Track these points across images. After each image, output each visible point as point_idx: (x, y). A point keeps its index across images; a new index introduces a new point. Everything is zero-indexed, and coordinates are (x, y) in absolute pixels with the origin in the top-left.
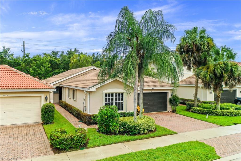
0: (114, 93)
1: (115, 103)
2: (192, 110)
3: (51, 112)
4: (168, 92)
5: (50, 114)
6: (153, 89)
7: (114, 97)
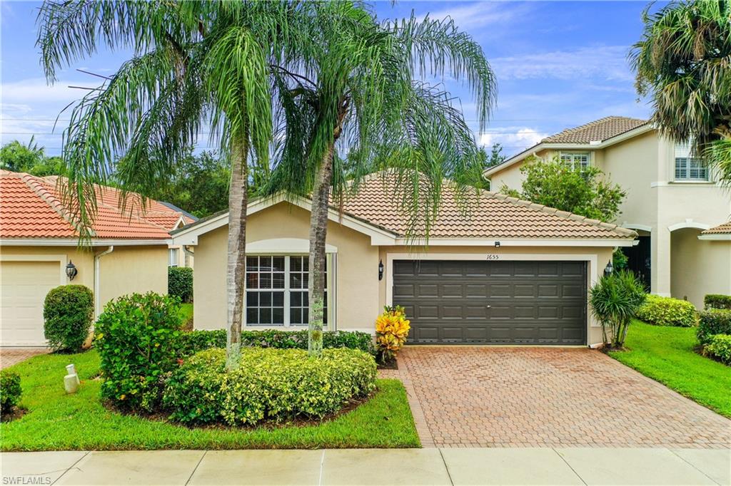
0: (287, 254)
1: (292, 293)
2: (711, 348)
3: (66, 313)
4: (590, 261)
5: (61, 319)
6: (497, 248)
7: (287, 272)
